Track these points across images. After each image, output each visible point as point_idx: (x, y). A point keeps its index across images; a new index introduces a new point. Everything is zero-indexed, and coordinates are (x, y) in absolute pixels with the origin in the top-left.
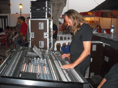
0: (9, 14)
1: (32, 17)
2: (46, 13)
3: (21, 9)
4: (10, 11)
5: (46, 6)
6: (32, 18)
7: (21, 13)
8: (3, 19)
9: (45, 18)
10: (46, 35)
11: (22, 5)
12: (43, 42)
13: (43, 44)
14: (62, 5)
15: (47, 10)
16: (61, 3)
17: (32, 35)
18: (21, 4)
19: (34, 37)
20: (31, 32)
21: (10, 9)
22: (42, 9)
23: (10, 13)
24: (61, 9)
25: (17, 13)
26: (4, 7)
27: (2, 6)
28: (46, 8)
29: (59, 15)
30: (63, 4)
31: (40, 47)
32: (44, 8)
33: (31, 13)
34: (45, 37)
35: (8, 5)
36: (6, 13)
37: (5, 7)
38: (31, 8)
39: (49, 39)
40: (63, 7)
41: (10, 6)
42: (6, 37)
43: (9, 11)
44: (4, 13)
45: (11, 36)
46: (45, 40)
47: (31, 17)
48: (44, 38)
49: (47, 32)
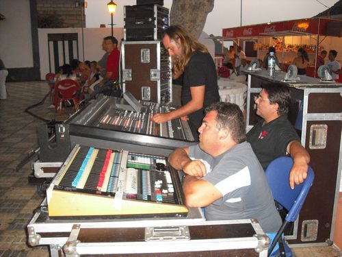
0: (81, 29)
1: (127, 38)
2: (156, 29)
3: (112, 15)
4: (84, 20)
5: (156, 16)
6: (127, 40)
7: (112, 25)
8: (66, 43)
9: (153, 40)
10: (155, 75)
11: (115, 4)
12: (149, 89)
13: (149, 94)
14: (202, 7)
15: (156, 23)
16: (200, 3)
17: (127, 75)
18: (112, 3)
19: (131, 79)
20: (126, 68)
21: (84, 15)
22: (147, 22)
23: (85, 27)
24: (200, 18)
25: (103, 26)
26: (69, 10)
27: (62, 6)
28: (154, 19)
29: (196, 31)
30: (204, 5)
31: (143, 98)
32: (150, 20)
33: (125, 30)
34: (153, 78)
35: (79, 4)
36: (73, 26)
37: (71, 9)
38: (125, 19)
39: (161, 83)
40: (206, 13)
41: (84, 7)
42: (74, 85)
43: (80, 20)
44: (68, 27)
45: (86, 84)
46: (153, 86)
47: (125, 39)
48: (152, 80)
49: (156, 68)
